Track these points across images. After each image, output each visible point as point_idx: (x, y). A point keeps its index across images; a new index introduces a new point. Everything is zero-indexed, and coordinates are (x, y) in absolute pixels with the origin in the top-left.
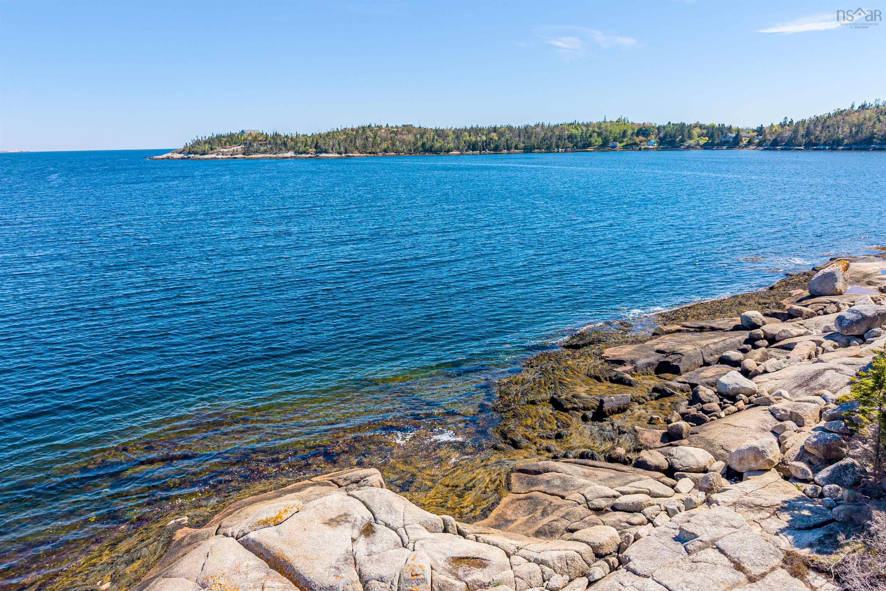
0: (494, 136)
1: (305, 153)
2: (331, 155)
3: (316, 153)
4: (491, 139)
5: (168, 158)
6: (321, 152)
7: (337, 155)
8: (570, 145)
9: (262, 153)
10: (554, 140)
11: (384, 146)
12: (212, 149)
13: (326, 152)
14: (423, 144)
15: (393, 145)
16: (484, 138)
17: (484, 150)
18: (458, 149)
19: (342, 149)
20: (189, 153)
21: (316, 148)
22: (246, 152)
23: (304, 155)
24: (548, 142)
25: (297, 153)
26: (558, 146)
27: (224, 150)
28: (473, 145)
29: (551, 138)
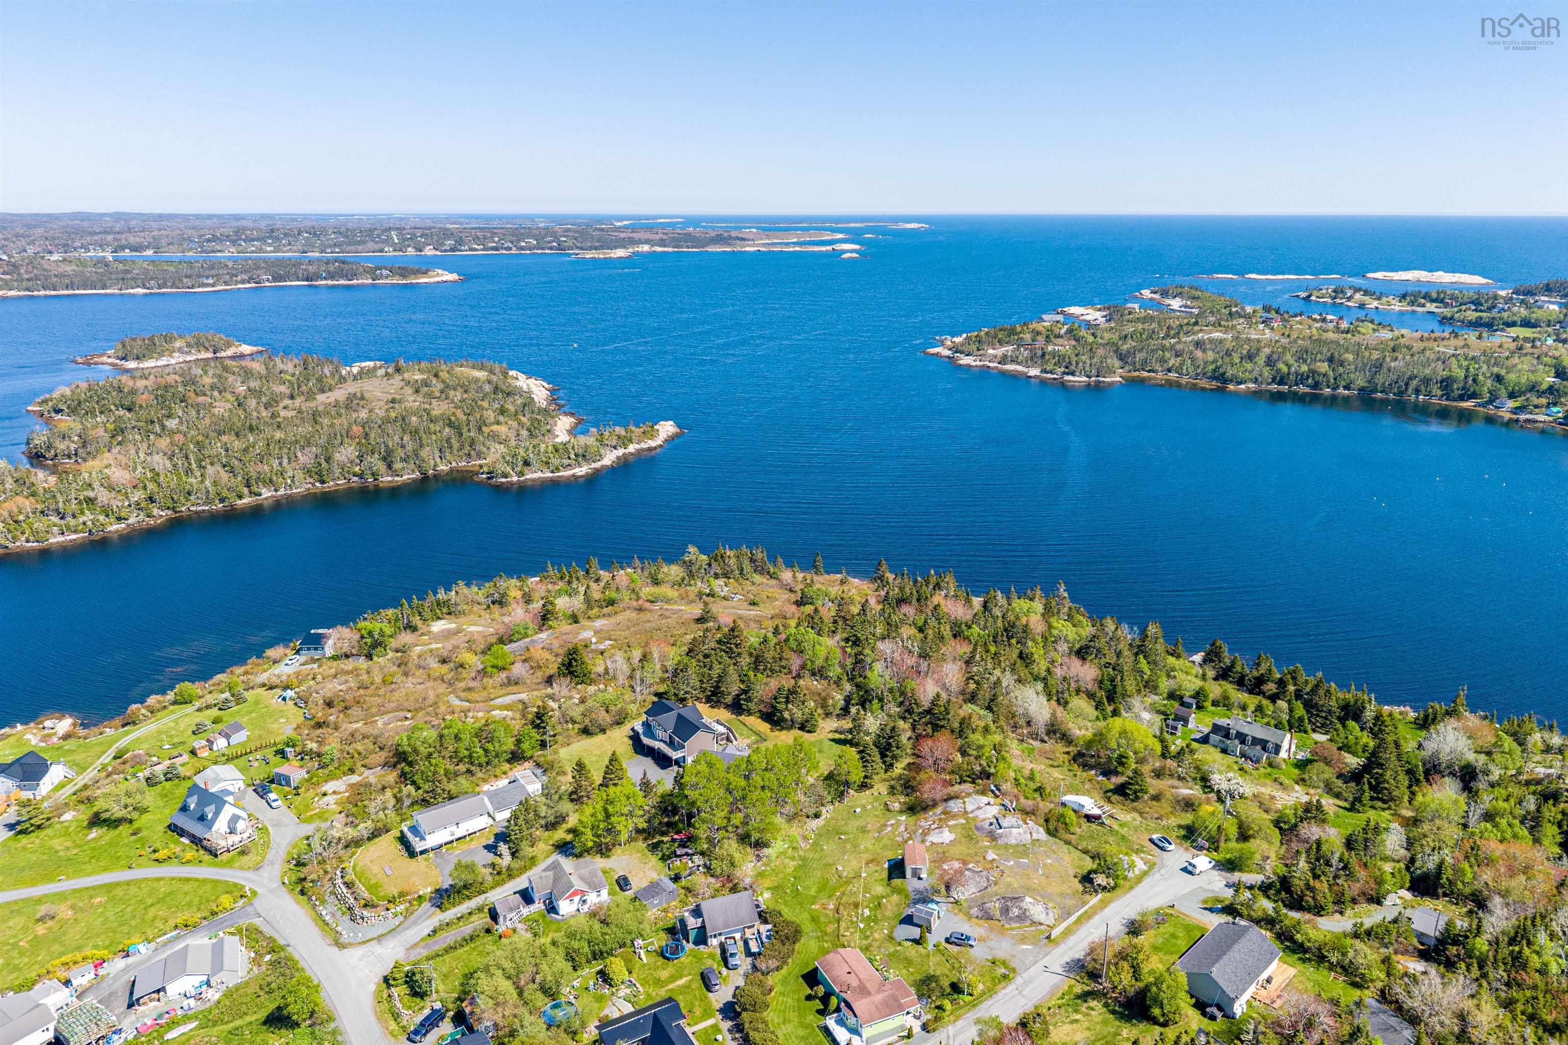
0: (1323, 367)
1: (1051, 372)
2: (1077, 379)
3: (1064, 373)
4: (1314, 371)
5: (937, 354)
6: (1068, 374)
7: (1086, 379)
8: (1439, 393)
9: (1018, 364)
10: (1414, 383)
11: (1171, 363)
12: (979, 349)
13: (1073, 374)
14: (1214, 371)
15: (1182, 365)
16: (1305, 368)
17: (1297, 385)
18: (1256, 381)
19: (1094, 372)
20: (958, 352)
21: (1067, 367)
22: (1004, 360)
23: (1049, 376)
24: (1402, 385)
25: (1044, 371)
26: (1417, 391)
27: (991, 351)
28: (1282, 378)
29: (1411, 378)
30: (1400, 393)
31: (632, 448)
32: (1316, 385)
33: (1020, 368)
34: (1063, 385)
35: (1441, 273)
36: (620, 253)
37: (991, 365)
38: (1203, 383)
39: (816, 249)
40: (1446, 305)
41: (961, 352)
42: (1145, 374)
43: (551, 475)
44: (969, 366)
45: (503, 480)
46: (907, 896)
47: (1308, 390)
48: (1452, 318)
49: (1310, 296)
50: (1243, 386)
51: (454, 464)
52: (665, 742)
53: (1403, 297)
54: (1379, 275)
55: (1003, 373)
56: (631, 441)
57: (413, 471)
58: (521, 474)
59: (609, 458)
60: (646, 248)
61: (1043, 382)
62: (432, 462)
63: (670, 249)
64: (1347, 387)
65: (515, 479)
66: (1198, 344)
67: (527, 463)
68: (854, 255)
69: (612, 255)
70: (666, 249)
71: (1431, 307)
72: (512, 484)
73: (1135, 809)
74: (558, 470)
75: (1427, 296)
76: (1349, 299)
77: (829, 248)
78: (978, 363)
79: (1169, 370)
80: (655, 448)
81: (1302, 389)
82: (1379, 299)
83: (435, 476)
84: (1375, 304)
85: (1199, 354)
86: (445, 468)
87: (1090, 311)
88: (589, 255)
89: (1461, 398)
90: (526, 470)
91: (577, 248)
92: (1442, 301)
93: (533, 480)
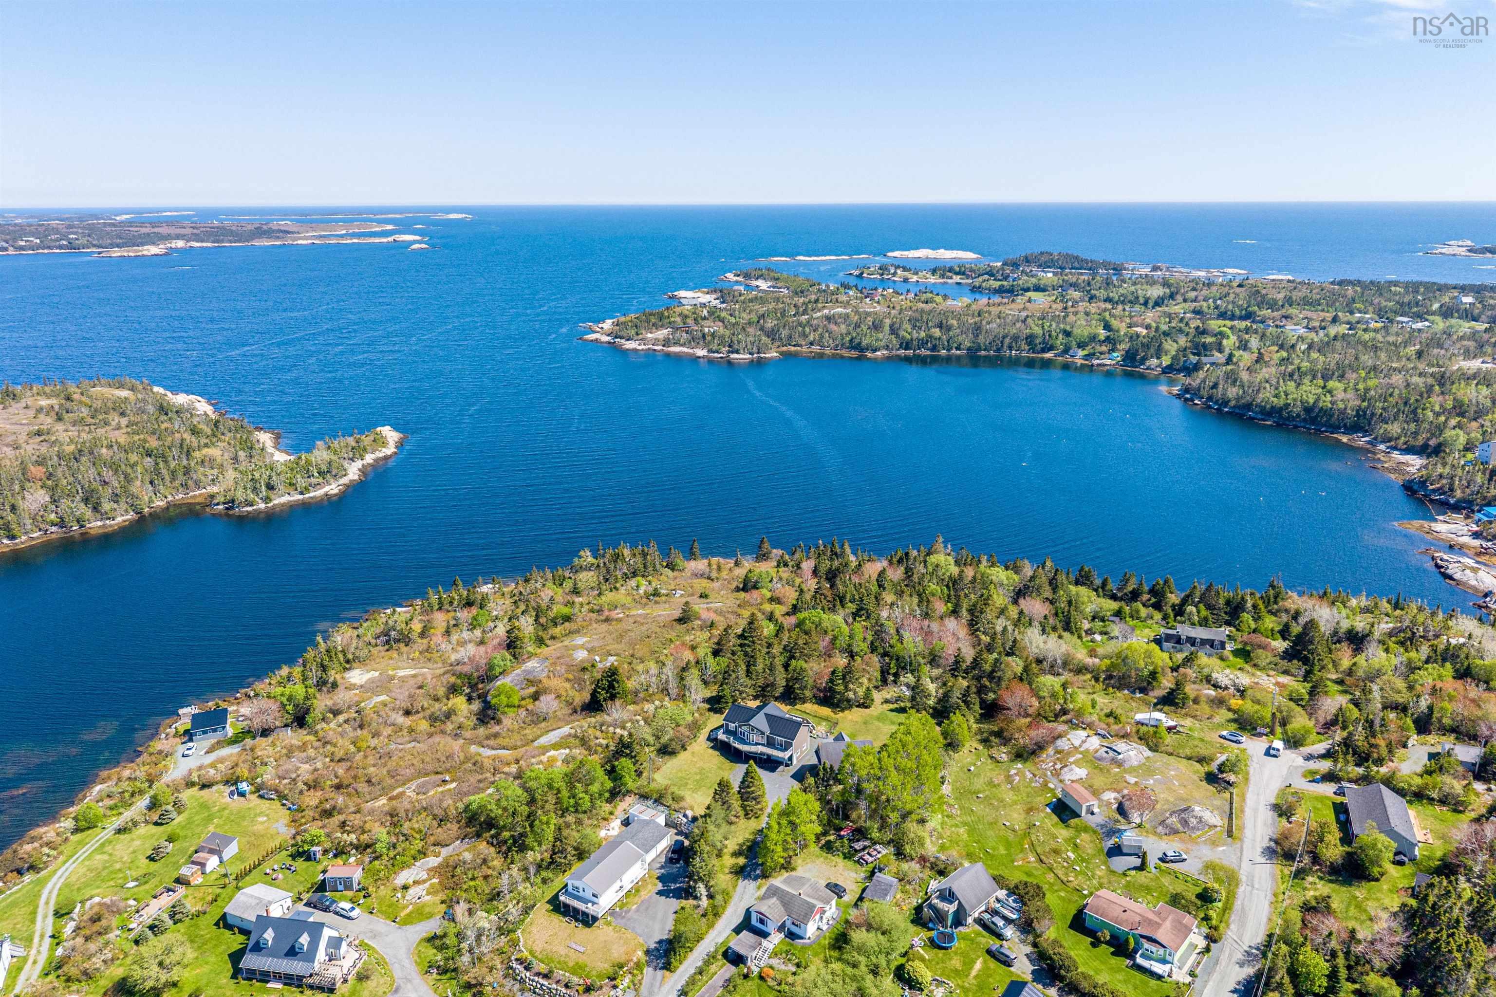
0: (937, 332)
1: (716, 352)
2: (741, 356)
3: (729, 352)
4: (931, 337)
5: (597, 341)
6: (732, 352)
7: (748, 356)
8: (1027, 348)
9: (681, 345)
10: (1007, 341)
11: (811, 338)
12: (637, 334)
13: (737, 352)
14: (851, 341)
15: (821, 337)
16: (923, 334)
17: (919, 349)
18: (887, 348)
19: (755, 350)
20: (616, 337)
21: (730, 346)
22: (667, 342)
23: (716, 355)
24: (998, 343)
25: (710, 351)
26: (1010, 348)
27: (649, 335)
28: (907, 344)
29: (1004, 337)
30: (998, 350)
31: (369, 458)
32: (934, 348)
33: (685, 350)
34: (730, 363)
35: (942, 251)
36: (153, 250)
37: (656, 348)
38: (845, 353)
39: (377, 240)
40: (968, 277)
41: (621, 338)
42: (793, 349)
43: (301, 497)
44: (635, 350)
45: (249, 509)
46: (1095, 832)
47: (928, 353)
48: (980, 287)
49: (862, 273)
50: (878, 353)
51: (170, 498)
52: (763, 745)
53: (934, 271)
54: (897, 254)
55: (668, 355)
56: (365, 450)
57: (126, 511)
58: (267, 500)
59: (353, 472)
60: (180, 244)
61: (711, 361)
62: (146, 498)
63: (209, 245)
64: (958, 348)
65: (262, 506)
66: (829, 318)
67: (270, 487)
68: (423, 246)
69: (145, 253)
70: (204, 244)
71: (957, 279)
72: (259, 512)
73: (1186, 715)
74: (307, 490)
75: (951, 270)
76: (894, 274)
77: (390, 239)
78: (642, 347)
79: (812, 344)
80: (391, 456)
81: (924, 352)
82: (916, 273)
83: (150, 514)
84: (915, 278)
85: (832, 327)
86: (161, 504)
87: (699, 294)
88: (116, 253)
89: (1043, 351)
90: (271, 494)
91: (94, 246)
92: (964, 274)
93: (283, 505)
